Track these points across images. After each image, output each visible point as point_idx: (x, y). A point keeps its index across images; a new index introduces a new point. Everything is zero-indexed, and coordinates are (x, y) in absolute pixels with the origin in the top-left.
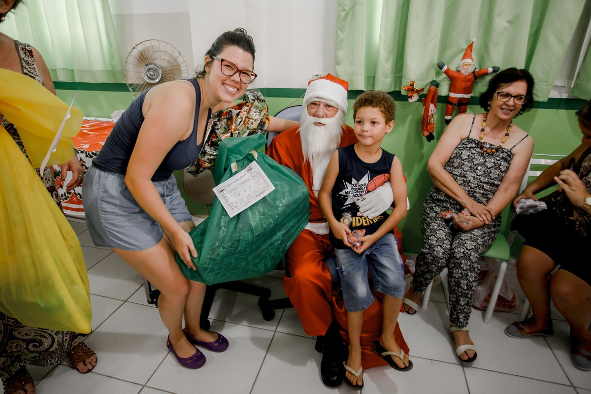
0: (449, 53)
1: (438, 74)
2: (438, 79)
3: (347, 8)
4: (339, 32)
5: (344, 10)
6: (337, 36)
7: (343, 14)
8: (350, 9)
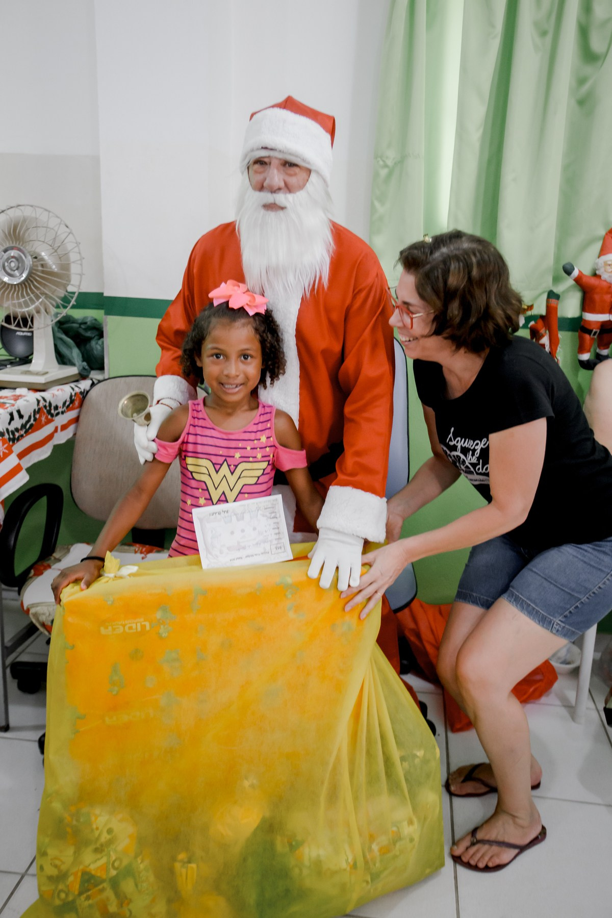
0: (574, 243)
1: (556, 280)
2: (558, 290)
3: (390, 163)
4: (377, 204)
5: (386, 166)
6: (373, 209)
7: (384, 172)
8: (395, 163)
